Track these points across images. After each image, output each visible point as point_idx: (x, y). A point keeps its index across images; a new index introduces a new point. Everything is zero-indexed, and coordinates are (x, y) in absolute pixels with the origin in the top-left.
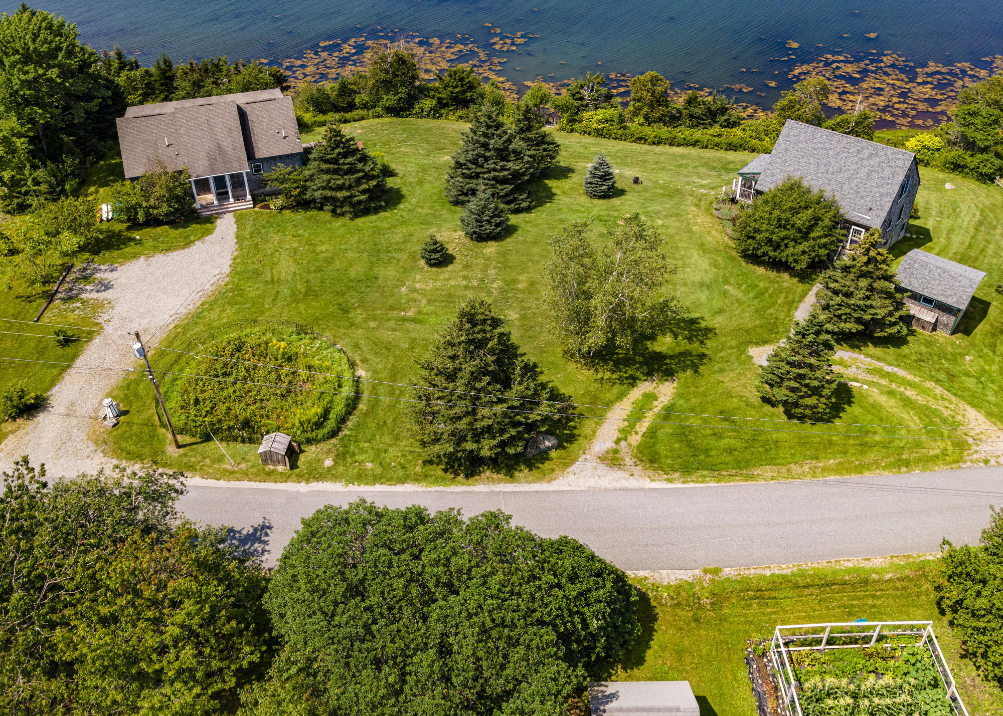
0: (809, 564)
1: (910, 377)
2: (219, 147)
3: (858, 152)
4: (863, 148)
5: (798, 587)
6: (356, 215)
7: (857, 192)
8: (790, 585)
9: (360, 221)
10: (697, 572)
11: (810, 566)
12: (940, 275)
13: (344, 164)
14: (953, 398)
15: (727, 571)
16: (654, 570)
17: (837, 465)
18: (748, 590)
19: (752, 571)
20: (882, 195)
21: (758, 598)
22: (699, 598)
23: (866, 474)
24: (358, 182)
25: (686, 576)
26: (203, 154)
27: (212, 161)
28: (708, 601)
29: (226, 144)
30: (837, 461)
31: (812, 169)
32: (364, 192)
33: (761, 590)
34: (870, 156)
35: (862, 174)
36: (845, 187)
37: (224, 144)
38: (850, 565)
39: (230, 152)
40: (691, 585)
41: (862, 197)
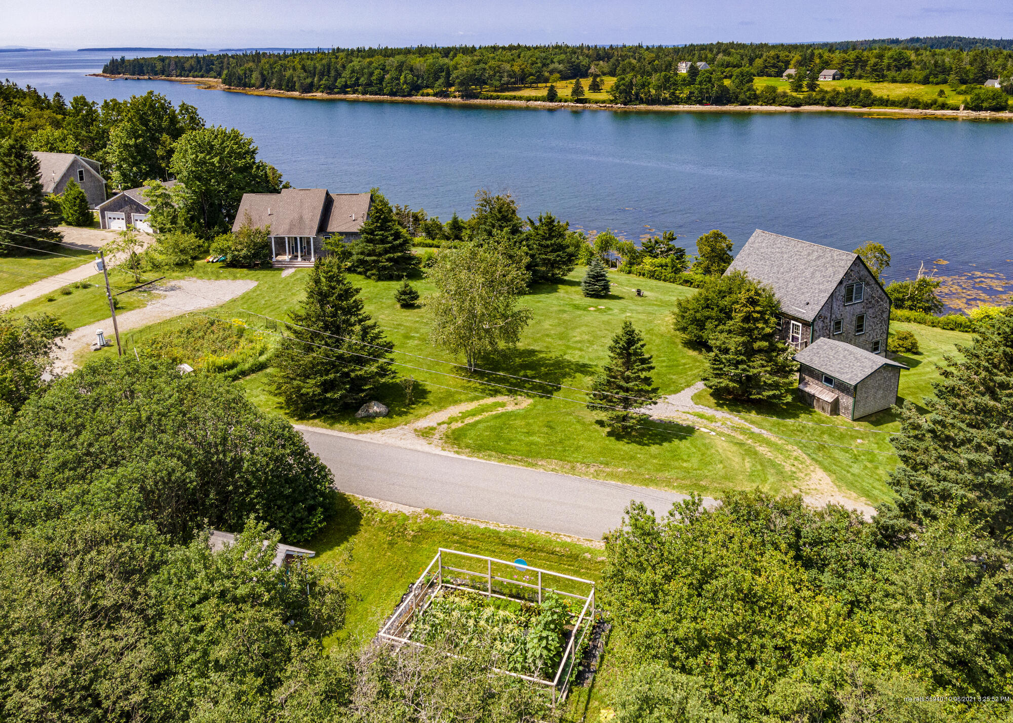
0: (528, 530)
1: (773, 439)
2: (301, 218)
3: (809, 254)
4: (813, 251)
5: (504, 545)
6: (380, 279)
7: (800, 289)
8: (497, 541)
9: (380, 283)
10: (419, 510)
11: (527, 531)
12: (844, 357)
13: (377, 235)
14: (808, 461)
15: (447, 515)
16: (381, 499)
17: (626, 474)
18: (454, 534)
19: (469, 522)
20: (821, 291)
21: (460, 543)
22: (405, 529)
23: (652, 488)
24: (386, 251)
25: (407, 510)
26: (287, 221)
27: (292, 226)
28: (412, 533)
29: (307, 216)
30: (626, 470)
31: (767, 269)
32: (389, 260)
33: (468, 538)
34: (818, 258)
35: (807, 274)
36: (791, 285)
37: (305, 217)
38: (569, 540)
39: (307, 222)
40: (407, 518)
41: (803, 293)
